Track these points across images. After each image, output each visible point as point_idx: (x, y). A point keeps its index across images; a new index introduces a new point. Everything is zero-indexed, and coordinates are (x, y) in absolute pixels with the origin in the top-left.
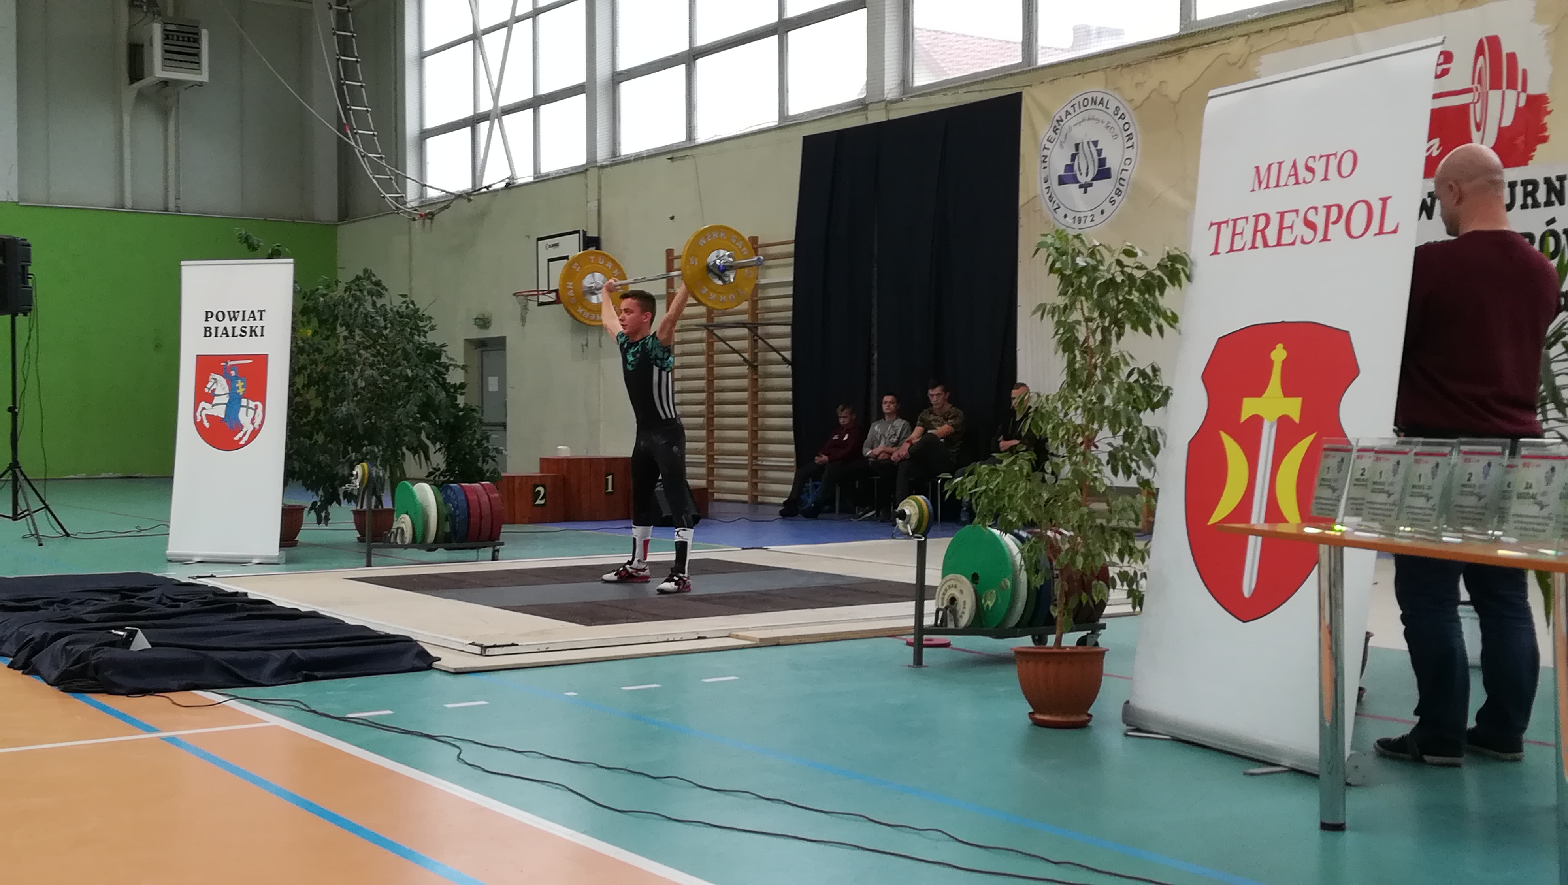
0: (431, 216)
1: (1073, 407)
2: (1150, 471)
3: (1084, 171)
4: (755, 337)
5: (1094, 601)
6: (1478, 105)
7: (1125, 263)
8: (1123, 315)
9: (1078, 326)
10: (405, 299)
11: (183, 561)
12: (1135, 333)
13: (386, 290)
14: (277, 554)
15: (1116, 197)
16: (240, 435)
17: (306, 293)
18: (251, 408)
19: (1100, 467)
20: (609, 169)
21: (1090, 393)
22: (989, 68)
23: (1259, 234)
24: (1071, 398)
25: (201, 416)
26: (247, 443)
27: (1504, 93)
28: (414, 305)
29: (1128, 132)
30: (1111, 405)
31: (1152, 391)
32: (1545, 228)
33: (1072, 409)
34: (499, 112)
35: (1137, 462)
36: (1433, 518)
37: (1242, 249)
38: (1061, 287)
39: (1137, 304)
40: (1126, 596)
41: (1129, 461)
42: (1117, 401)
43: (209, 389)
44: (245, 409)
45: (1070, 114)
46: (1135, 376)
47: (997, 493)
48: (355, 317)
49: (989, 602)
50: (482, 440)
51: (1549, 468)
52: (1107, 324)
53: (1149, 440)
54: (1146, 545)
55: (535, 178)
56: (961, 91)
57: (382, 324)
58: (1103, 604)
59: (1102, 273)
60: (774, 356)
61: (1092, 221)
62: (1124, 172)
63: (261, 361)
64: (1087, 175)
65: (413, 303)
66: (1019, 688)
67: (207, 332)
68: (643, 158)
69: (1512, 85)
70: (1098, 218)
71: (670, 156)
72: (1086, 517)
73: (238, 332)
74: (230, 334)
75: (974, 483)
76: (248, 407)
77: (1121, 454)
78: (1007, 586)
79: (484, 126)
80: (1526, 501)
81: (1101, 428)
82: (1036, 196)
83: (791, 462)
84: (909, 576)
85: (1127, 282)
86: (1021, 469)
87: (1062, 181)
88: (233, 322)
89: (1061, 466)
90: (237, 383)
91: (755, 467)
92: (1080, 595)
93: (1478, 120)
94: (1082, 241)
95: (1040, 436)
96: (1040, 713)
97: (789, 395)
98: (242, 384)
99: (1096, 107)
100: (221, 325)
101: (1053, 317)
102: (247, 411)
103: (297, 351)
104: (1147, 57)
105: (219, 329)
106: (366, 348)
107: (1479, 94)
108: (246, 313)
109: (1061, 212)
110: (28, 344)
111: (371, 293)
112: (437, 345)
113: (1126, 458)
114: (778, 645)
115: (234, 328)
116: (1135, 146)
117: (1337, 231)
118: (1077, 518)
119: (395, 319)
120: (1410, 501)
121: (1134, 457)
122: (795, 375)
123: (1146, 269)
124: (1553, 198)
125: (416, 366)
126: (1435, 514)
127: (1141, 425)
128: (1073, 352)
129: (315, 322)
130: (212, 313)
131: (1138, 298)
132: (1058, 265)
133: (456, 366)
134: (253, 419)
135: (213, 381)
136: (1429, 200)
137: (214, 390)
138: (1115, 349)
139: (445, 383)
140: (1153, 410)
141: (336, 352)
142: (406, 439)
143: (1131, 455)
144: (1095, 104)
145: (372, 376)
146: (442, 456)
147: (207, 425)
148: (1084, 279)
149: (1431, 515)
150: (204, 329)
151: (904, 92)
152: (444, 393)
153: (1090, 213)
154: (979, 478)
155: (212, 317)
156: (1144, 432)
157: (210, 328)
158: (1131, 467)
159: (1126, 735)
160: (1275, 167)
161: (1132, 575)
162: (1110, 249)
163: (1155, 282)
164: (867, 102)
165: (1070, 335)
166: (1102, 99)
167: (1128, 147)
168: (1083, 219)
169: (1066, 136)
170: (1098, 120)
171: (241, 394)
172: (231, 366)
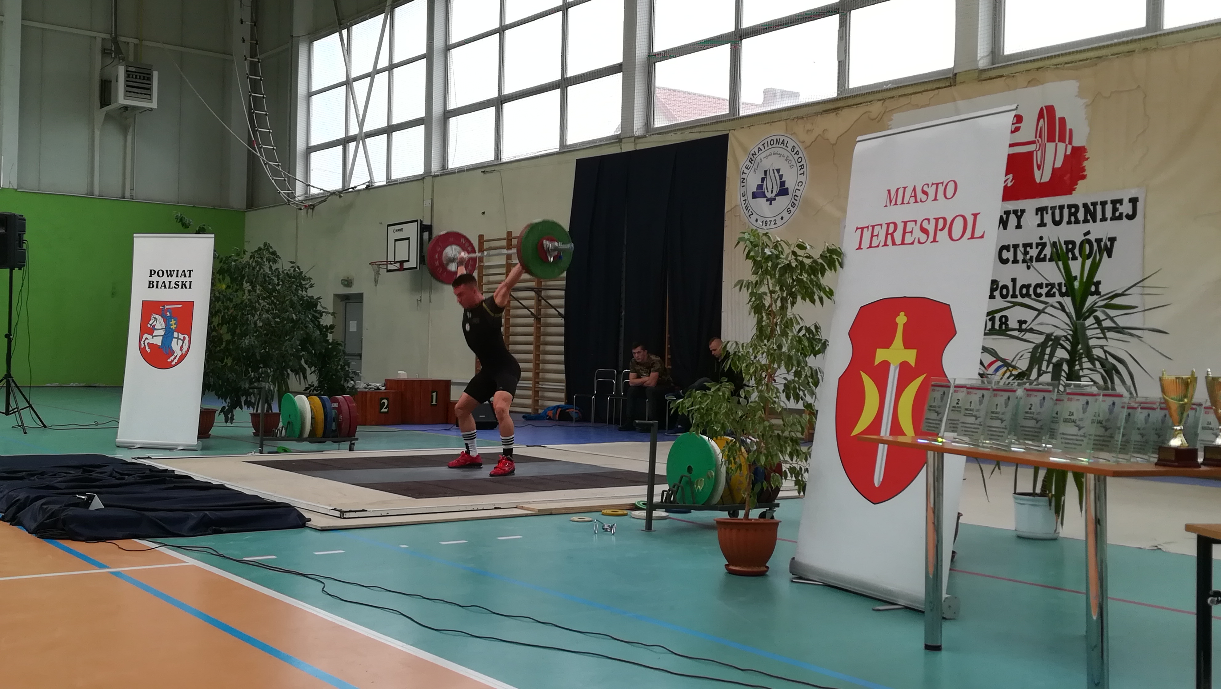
0: (312, 207)
1: (760, 352)
2: (812, 398)
3: (770, 191)
4: (539, 298)
5: (771, 488)
6: (1039, 153)
7: (798, 254)
8: (796, 289)
9: (765, 296)
10: (293, 265)
11: (129, 447)
12: (804, 302)
13: (280, 258)
14: (196, 443)
15: (791, 208)
16: (172, 358)
17: (222, 259)
18: (181, 339)
19: (778, 394)
20: (440, 177)
21: (771, 343)
22: (706, 117)
23: (889, 236)
24: (759, 346)
25: (144, 344)
26: (177, 364)
27: (1056, 144)
28: (299, 269)
29: (801, 164)
30: (787, 351)
31: (814, 342)
32: (1081, 238)
33: (759, 354)
34: (363, 135)
35: (803, 391)
36: (1005, 435)
37: (877, 246)
38: (754, 269)
39: (807, 282)
40: (794, 484)
42: (790, 349)
43: (151, 325)
44: (176, 339)
45: (761, 150)
46: (803, 332)
47: (707, 410)
48: (257, 276)
49: (699, 487)
50: (344, 366)
51: (1085, 402)
52: (785, 295)
53: (812, 376)
54: (809, 449)
55: (387, 183)
56: (687, 132)
57: (276, 281)
58: (778, 490)
59: (782, 261)
60: (552, 311)
61: (775, 224)
62: (797, 191)
63: (189, 306)
64: (772, 193)
65: (298, 267)
66: (717, 547)
67: (151, 284)
68: (464, 171)
69: (1062, 139)
70: (779, 222)
71: (483, 170)
72: (768, 428)
73: (173, 285)
74: (167, 287)
75: (690, 403)
77: (793, 385)
78: (712, 476)
79: (352, 146)
80: (1070, 424)
81: (779, 367)
82: (736, 206)
83: (562, 386)
84: (644, 468)
85: (799, 267)
87: (755, 196)
88: (170, 279)
89: (751, 393)
90: (171, 321)
91: (536, 389)
92: (762, 483)
93: (1039, 163)
94: (769, 237)
95: (737, 372)
96: (733, 565)
97: (562, 339)
98: (175, 322)
99: (780, 145)
100: (161, 280)
101: (748, 289)
102: (178, 341)
103: (215, 299)
104: (815, 113)
105: (159, 283)
106: (264, 299)
107: (1040, 145)
108: (179, 272)
109: (754, 217)
110: (21, 291)
111: (269, 260)
112: (315, 298)
113: (796, 388)
114: (551, 514)
115: (170, 282)
116: (805, 173)
117: (943, 236)
118: (762, 428)
119: (285, 278)
120: (990, 422)
121: (801, 388)
122: (566, 325)
123: (813, 258)
124: (1089, 217)
125: (299, 313)
126: (1007, 431)
127: (806, 365)
128: (761, 314)
129: (228, 279)
131: (807, 278)
132: (752, 254)
133: (327, 313)
134: (182, 347)
135: (154, 319)
136: (1005, 216)
137: (154, 326)
138: (790, 313)
139: (319, 324)
140: (815, 356)
141: (242, 302)
142: (291, 364)
143: (799, 386)
144: (779, 143)
145: (268, 319)
146: (316, 376)
147: (148, 350)
148: (770, 264)
149: (1004, 432)
150: (148, 282)
151: (647, 132)
152: (318, 332)
153: (773, 219)
154: (694, 399)
155: (155, 273)
156: (808, 371)
157: (153, 282)
158: (799, 395)
159: (793, 581)
160: (901, 190)
161: (798, 470)
162: (788, 243)
163: (818, 267)
164: (621, 137)
165: (759, 302)
166: (784, 140)
167: (800, 174)
168: (769, 223)
169: (758, 165)
170: (780, 155)
171: (174, 329)
172: (167, 309)
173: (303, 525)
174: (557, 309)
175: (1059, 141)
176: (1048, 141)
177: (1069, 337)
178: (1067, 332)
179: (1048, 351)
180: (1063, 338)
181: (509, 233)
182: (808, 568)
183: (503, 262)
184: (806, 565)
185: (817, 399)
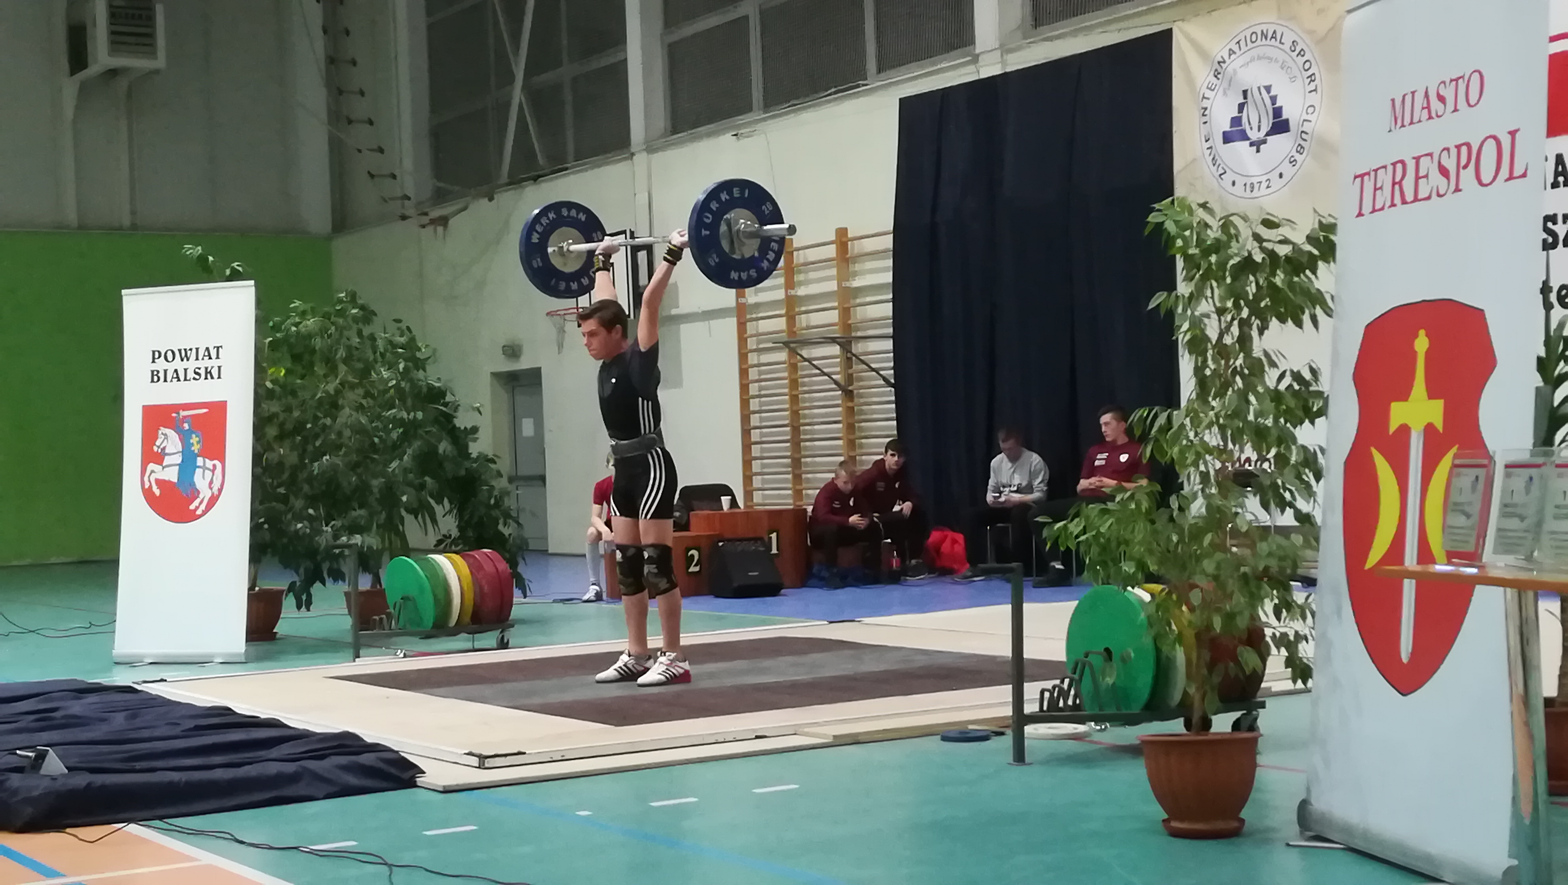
0: (444, 220)
1: (1204, 424)
2: (1308, 502)
3: (1255, 125)
4: (848, 355)
5: (1244, 671)
7: (1265, 237)
8: (1265, 304)
9: (1206, 320)
10: (399, 325)
11: (130, 663)
12: (1283, 325)
13: (375, 315)
14: (244, 651)
15: (1297, 156)
16: (196, 503)
17: (275, 323)
18: (209, 469)
20: (660, 153)
24: (1202, 412)
25: (150, 481)
26: (205, 513)
28: (410, 332)
29: (1310, 73)
30: (1253, 420)
31: (1311, 400)
34: (523, 88)
35: (1291, 491)
38: (1185, 272)
39: (1282, 289)
40: (1283, 667)
41: (1282, 491)
42: (1263, 413)
43: (159, 447)
44: (201, 470)
45: (1234, 53)
46: (1287, 380)
47: (1110, 538)
49: (1108, 679)
52: (1245, 313)
54: (1307, 598)
58: (1258, 679)
59: (1236, 252)
60: (872, 377)
61: (1268, 187)
62: (1305, 123)
63: (218, 410)
64: (1259, 130)
65: (408, 328)
67: (155, 376)
68: (701, 136)
70: (1276, 184)
71: (735, 132)
73: (191, 374)
74: (182, 378)
75: (1081, 527)
76: (204, 468)
77: (1268, 483)
81: (1242, 451)
82: (1194, 160)
85: (1268, 261)
86: (1138, 505)
87: (1227, 138)
88: (185, 364)
89: (1191, 501)
90: (191, 438)
92: (1225, 665)
94: (1211, 211)
95: (1166, 463)
96: (1177, 820)
98: (197, 439)
99: (1268, 42)
100: (171, 368)
102: (204, 471)
105: (168, 372)
106: (353, 387)
108: (200, 350)
109: (1228, 178)
111: (356, 320)
112: (442, 382)
113: (1279, 486)
114: (856, 743)
115: (186, 370)
116: (1319, 90)
117: (1468, 178)
122: (899, 400)
123: (1292, 243)
127: (1296, 443)
128: (1204, 353)
129: (288, 359)
130: (159, 353)
131: (1283, 281)
132: (1179, 243)
133: (466, 406)
134: (211, 483)
135: (163, 437)
137: (164, 448)
138: (1259, 345)
139: (455, 426)
140: (1312, 423)
141: (314, 396)
142: (404, 498)
143: (1283, 483)
144: (1266, 38)
145: (361, 423)
146: (454, 520)
147: (157, 492)
148: (1214, 259)
150: (151, 373)
151: (1023, 39)
152: (450, 439)
153: (1264, 179)
155: (159, 357)
156: (1297, 454)
157: (158, 372)
158: (1284, 498)
159: (1288, 845)
160: (1408, 99)
161: (1292, 638)
162: (1245, 219)
163: (1304, 260)
164: (977, 51)
165: (1198, 331)
166: (1275, 32)
167: (1310, 92)
168: (1256, 186)
169: (1230, 81)
170: (1270, 59)
171: (196, 451)
172: (185, 417)
173: (411, 784)
174: (882, 372)
181: (788, 243)
182: (1325, 819)
183: (780, 294)
184: (1323, 814)
185: (1316, 504)
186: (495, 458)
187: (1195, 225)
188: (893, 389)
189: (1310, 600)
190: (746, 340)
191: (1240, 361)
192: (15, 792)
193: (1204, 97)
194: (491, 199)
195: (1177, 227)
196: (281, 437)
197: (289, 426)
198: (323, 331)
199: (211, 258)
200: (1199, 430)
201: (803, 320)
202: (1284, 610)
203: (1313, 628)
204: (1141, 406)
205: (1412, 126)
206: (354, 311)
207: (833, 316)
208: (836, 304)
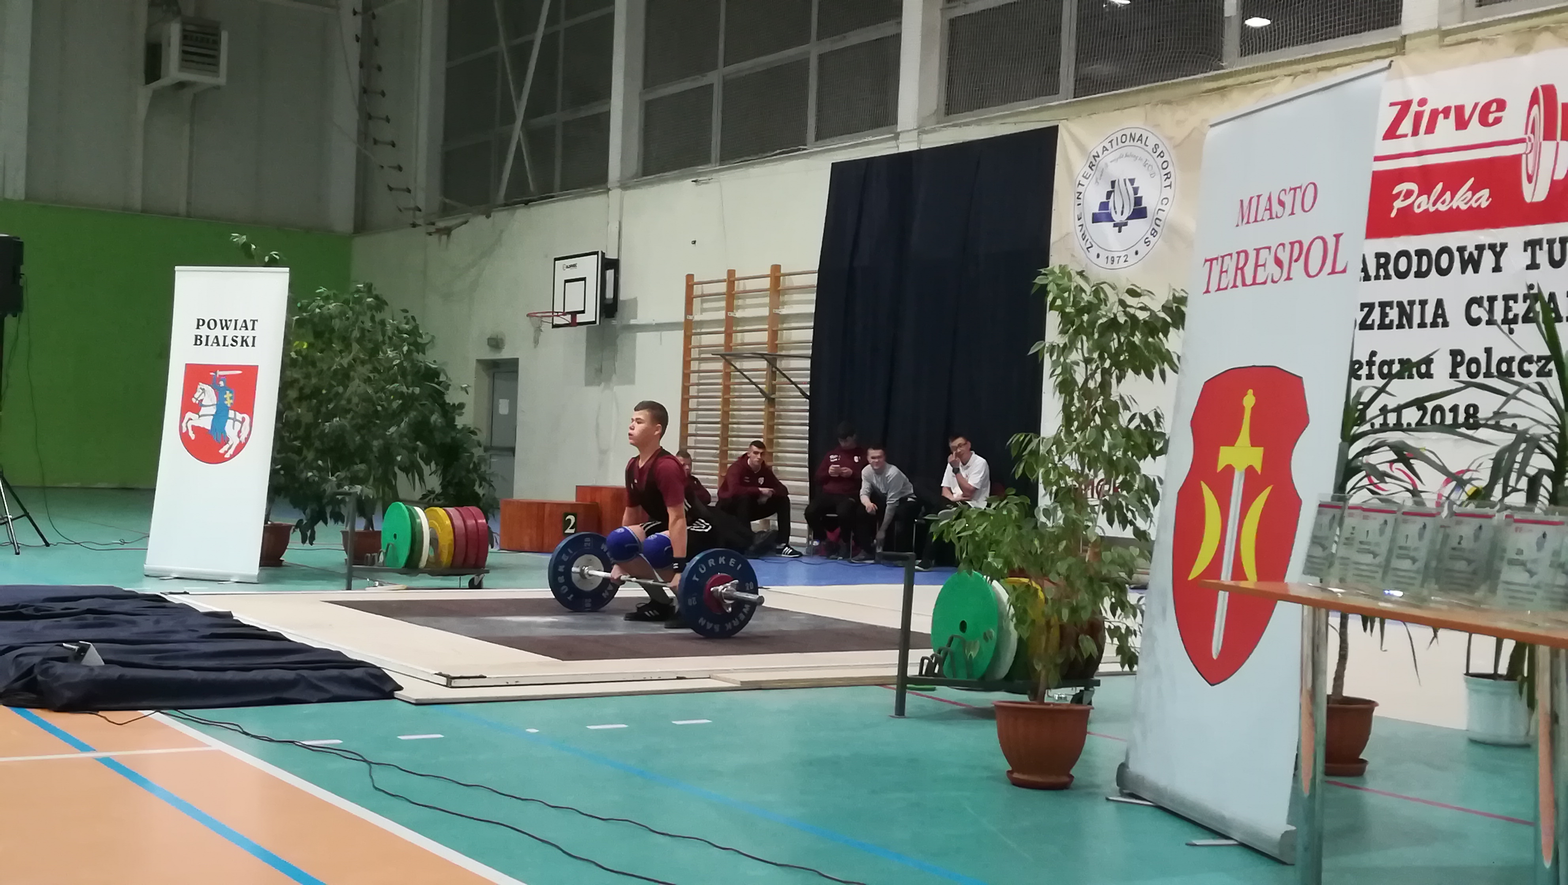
0: (448, 230)
1: (1067, 452)
2: (1146, 522)
3: (1119, 210)
4: (773, 369)
6: (1531, 157)
7: (1129, 303)
8: (1125, 357)
9: (1075, 367)
10: (406, 314)
11: (159, 577)
12: (1137, 376)
13: (387, 304)
14: (257, 574)
15: (1151, 238)
16: (226, 448)
17: (301, 304)
18: (238, 421)
19: (1094, 516)
20: (632, 190)
21: (1084, 438)
24: (1066, 442)
25: (187, 427)
26: (232, 456)
27: (1558, 144)
28: (415, 321)
29: (1166, 171)
30: (1107, 451)
31: (1154, 440)
33: (1065, 453)
35: (1133, 512)
36: (1418, 582)
37: (1226, 288)
38: (1061, 325)
39: (1139, 346)
40: (1115, 655)
41: (1125, 511)
42: (1115, 447)
43: (197, 399)
44: (232, 421)
45: (1108, 150)
46: (1137, 421)
47: (983, 538)
48: (352, 331)
49: (972, 653)
50: (479, 464)
51: (1541, 534)
52: (1107, 364)
54: (1139, 600)
57: (381, 339)
58: (1094, 661)
59: (1104, 313)
60: (792, 389)
61: (1125, 261)
62: (1160, 212)
63: (250, 373)
64: (1122, 214)
65: (413, 317)
66: (999, 745)
67: (198, 340)
68: (667, 180)
70: (1132, 259)
71: (695, 179)
73: (229, 341)
74: (221, 343)
77: (1115, 504)
78: (991, 637)
80: (1517, 567)
81: (1096, 476)
82: (1068, 234)
85: (1130, 323)
87: (1096, 219)
88: (225, 332)
90: (226, 394)
93: (1530, 172)
94: (1086, 278)
96: (1019, 772)
97: (805, 430)
98: (231, 395)
99: (1135, 143)
100: (212, 334)
101: (1051, 356)
102: (234, 423)
103: (287, 364)
105: (210, 338)
106: (363, 363)
107: (1532, 144)
108: (238, 322)
109: (1094, 251)
114: (759, 689)
115: (225, 337)
116: (1173, 185)
118: (1066, 566)
119: (393, 334)
120: (1396, 563)
121: (1130, 507)
122: (812, 409)
123: (1149, 309)
126: (1420, 578)
127: (1140, 472)
128: (1070, 394)
129: (310, 335)
130: (204, 321)
131: (1140, 340)
132: (1059, 302)
133: (455, 386)
134: (240, 432)
135: (201, 391)
137: (202, 400)
138: (1116, 390)
139: (445, 401)
140: (1154, 459)
141: (330, 368)
142: (399, 458)
143: (1127, 505)
144: (1134, 140)
145: (367, 393)
146: (438, 478)
147: (192, 436)
148: (1086, 318)
149: (1414, 578)
150: (194, 337)
151: (938, 122)
152: (440, 412)
153: (1123, 254)
154: (967, 521)
155: (203, 325)
156: (1141, 481)
157: (201, 337)
158: (1127, 517)
159: (1108, 799)
160: (1254, 201)
161: (1123, 631)
162: (1113, 288)
163: (1159, 325)
164: (899, 130)
165: (1068, 376)
166: (1141, 135)
167: (1165, 187)
168: (1116, 260)
169: (1102, 172)
170: (1136, 157)
171: (229, 405)
172: (220, 376)
173: (390, 696)
174: (799, 386)
175: (1562, 139)
176: (1544, 139)
177: (1555, 438)
178: (1549, 428)
179: (1519, 458)
180: (1545, 439)
181: (731, 273)
182: (1140, 780)
183: (722, 315)
184: (1138, 776)
185: (1152, 524)
186: (477, 431)
187: (1073, 289)
188: (808, 400)
189: (1141, 603)
190: (690, 349)
191: (1099, 403)
192: (58, 678)
193: (1079, 184)
194: (488, 216)
195: (1058, 289)
196: (300, 399)
197: (307, 391)
198: (342, 314)
199: (253, 247)
200: (1063, 457)
201: (738, 338)
202: (1119, 608)
203: (1141, 625)
204: (1018, 432)
205: (1255, 223)
206: (369, 300)
207: (764, 337)
208: (766, 327)
